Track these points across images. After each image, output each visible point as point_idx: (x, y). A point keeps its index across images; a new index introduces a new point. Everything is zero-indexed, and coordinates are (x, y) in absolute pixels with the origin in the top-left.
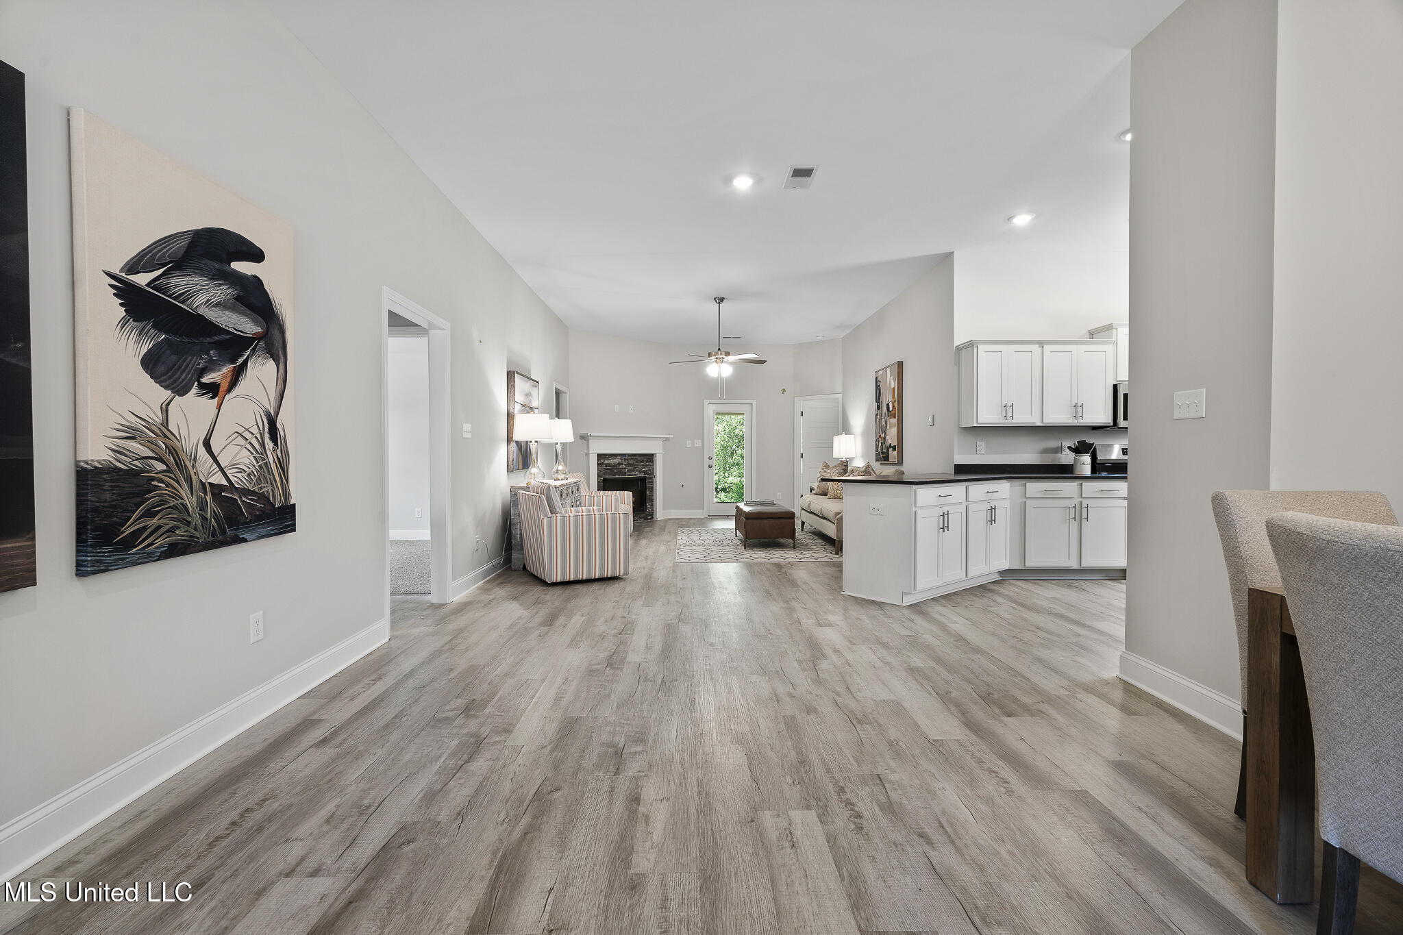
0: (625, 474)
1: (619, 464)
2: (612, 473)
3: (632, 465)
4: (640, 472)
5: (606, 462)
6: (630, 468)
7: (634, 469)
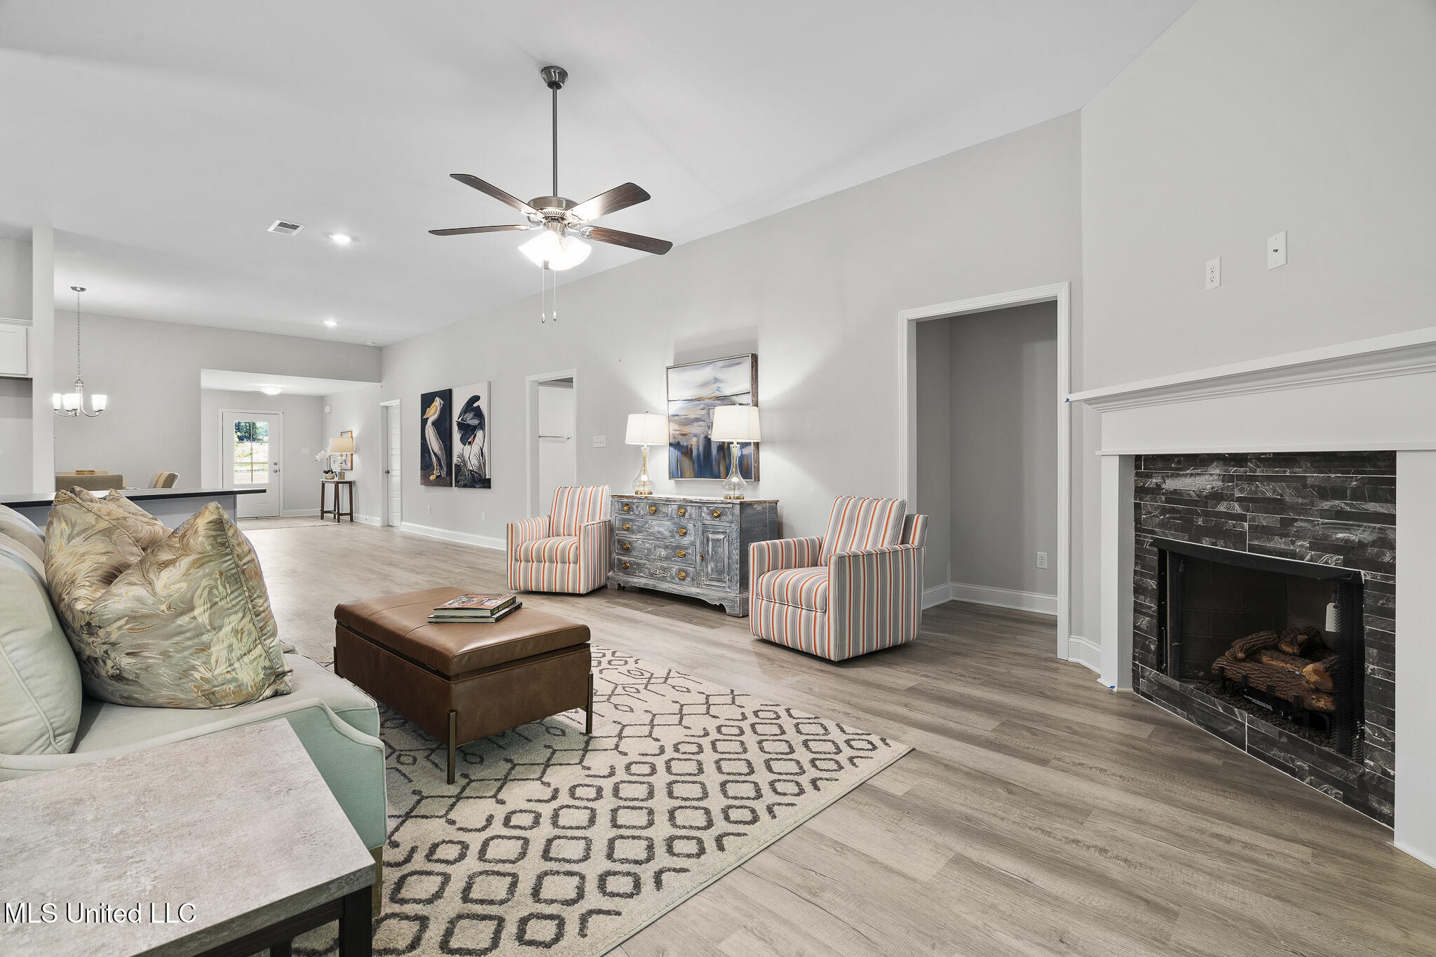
0: (1239, 538)
1: (1217, 496)
2: (1187, 526)
3: (1276, 505)
4: (1321, 545)
5: (1171, 484)
6: (1264, 519)
7: (1287, 523)
